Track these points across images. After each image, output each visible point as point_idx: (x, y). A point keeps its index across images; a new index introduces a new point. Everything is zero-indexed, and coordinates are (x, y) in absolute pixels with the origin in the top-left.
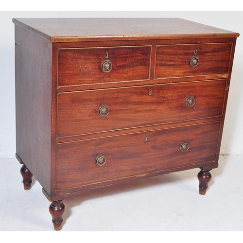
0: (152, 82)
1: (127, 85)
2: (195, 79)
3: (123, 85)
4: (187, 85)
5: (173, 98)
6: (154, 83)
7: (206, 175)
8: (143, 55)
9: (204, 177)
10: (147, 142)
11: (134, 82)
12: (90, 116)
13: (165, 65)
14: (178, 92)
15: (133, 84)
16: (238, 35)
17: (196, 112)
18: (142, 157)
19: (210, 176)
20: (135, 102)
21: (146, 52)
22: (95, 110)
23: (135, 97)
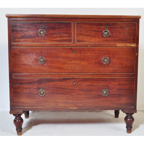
0: (74, 45)
1: (57, 45)
2: (108, 46)
3: (54, 45)
4: (102, 49)
5: (92, 57)
6: (76, 45)
7: (130, 118)
8: (67, 27)
9: (129, 120)
10: (75, 85)
11: (62, 44)
12: (33, 63)
13: (84, 35)
14: (95, 53)
15: (61, 45)
16: (140, 17)
17: (112, 69)
18: (72, 95)
19: (133, 119)
20: (63, 57)
21: (68, 26)
22: (36, 59)
23: (63, 54)
